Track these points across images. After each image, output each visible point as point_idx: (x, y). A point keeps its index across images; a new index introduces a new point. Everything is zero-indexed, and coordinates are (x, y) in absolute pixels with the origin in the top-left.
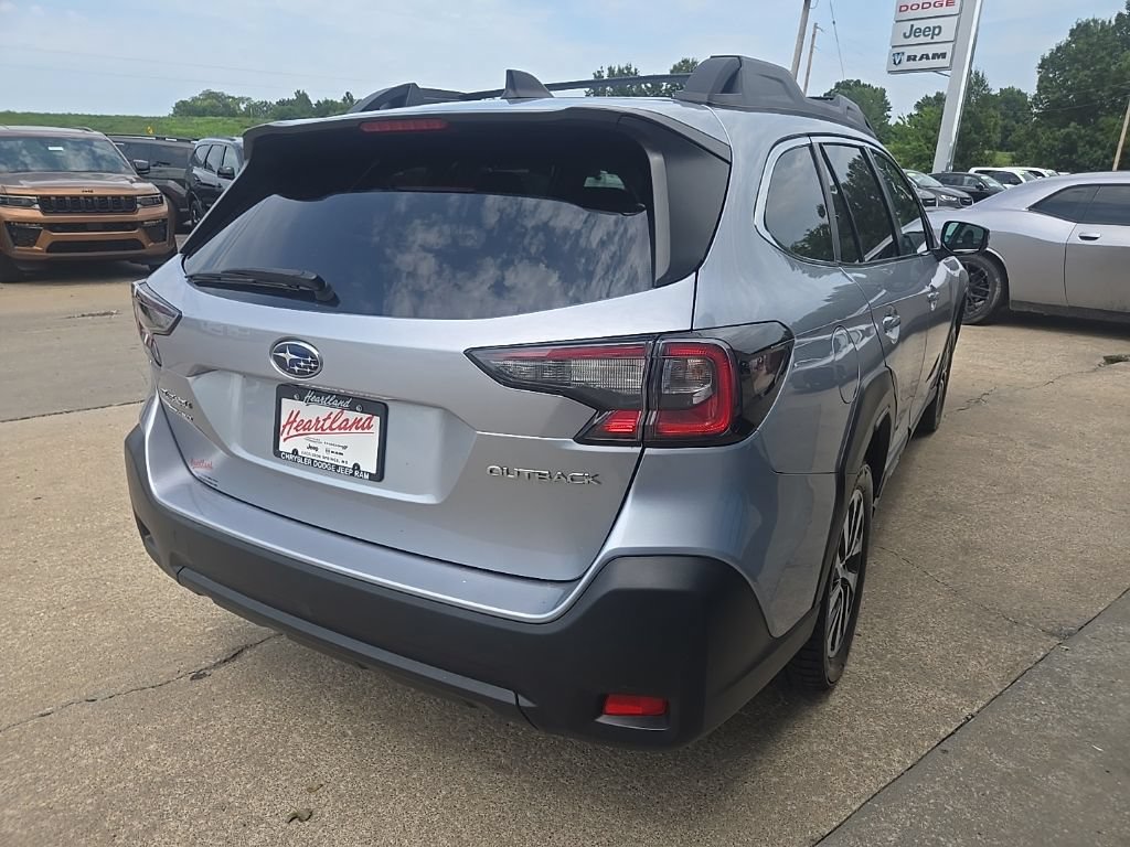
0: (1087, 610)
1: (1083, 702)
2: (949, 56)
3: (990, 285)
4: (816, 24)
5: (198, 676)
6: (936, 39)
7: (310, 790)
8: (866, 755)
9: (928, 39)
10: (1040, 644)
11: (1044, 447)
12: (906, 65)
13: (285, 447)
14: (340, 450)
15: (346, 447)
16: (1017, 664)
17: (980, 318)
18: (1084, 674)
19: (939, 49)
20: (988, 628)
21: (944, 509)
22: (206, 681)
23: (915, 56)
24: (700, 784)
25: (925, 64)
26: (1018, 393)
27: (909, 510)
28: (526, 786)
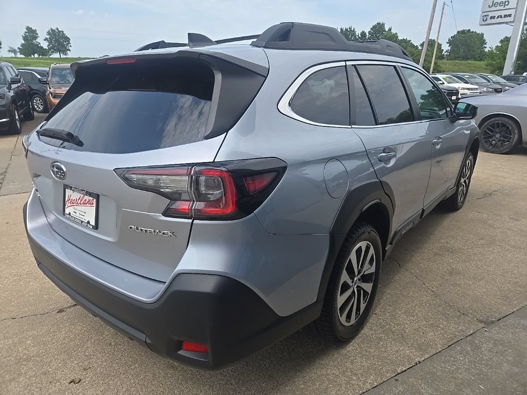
0: (506, 310)
1: (484, 360)
2: (513, 16)
3: (512, 134)
4: (444, 3)
5: (61, 311)
6: (506, 7)
7: (85, 369)
8: (354, 378)
9: (502, 8)
10: (472, 327)
11: (517, 220)
12: (489, 21)
13: (67, 211)
14: (83, 214)
15: (85, 213)
16: (455, 337)
17: (507, 150)
18: (491, 345)
19: (507, 12)
20: (447, 316)
21: (448, 251)
22: (63, 313)
23: (495, 17)
24: (264, 385)
25: (500, 20)
26: (514, 191)
27: (429, 250)
28: (181, 377)
